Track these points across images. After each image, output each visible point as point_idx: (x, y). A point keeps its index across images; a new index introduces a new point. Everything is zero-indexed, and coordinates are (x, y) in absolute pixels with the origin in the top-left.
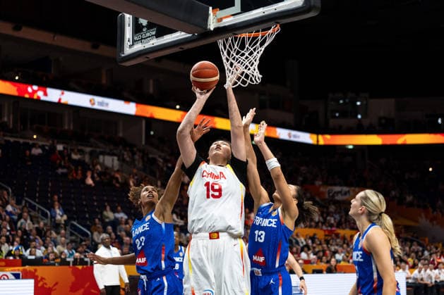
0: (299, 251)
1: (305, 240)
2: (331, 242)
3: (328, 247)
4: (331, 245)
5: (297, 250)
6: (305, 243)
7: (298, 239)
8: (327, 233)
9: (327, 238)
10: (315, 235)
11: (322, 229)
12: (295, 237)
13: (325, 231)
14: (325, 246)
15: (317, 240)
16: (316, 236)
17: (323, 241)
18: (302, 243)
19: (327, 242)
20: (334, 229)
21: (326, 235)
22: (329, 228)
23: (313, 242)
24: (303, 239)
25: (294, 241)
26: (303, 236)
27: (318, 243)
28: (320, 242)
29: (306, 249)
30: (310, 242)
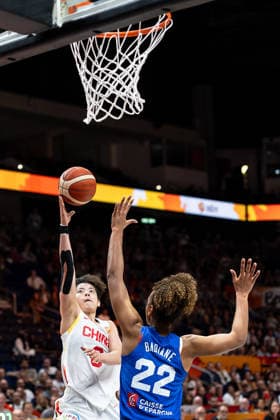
0: (221, 391)
1: (230, 374)
2: (271, 376)
3: (266, 384)
4: (272, 381)
5: (217, 389)
6: (229, 380)
7: (219, 373)
8: (264, 362)
9: (264, 370)
10: (245, 365)
11: (256, 356)
12: (214, 370)
13: (261, 358)
14: (261, 382)
15: (248, 374)
16: (247, 368)
17: (258, 374)
18: (226, 379)
19: (266, 377)
20: (275, 355)
21: (262, 366)
22: (268, 355)
23: (243, 378)
24: (226, 374)
25: (212, 376)
26: (226, 368)
27: (252, 378)
28: (254, 375)
29: (231, 388)
30: (238, 376)
